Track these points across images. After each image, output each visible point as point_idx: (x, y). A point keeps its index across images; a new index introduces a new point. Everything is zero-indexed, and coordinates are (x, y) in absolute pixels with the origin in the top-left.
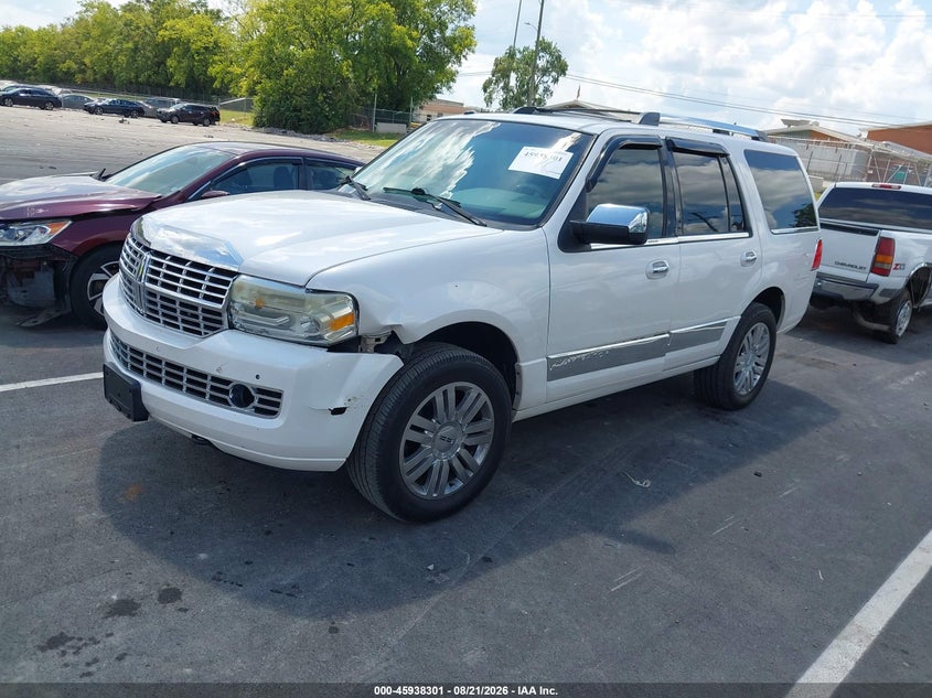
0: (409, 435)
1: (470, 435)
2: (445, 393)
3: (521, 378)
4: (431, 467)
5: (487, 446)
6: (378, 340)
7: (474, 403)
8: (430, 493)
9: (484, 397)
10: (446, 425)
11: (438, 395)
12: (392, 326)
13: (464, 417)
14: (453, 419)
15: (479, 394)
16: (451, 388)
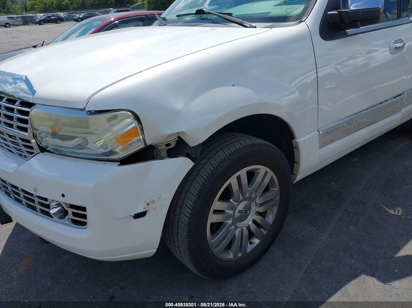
0: (213, 218)
1: (261, 205)
2: (239, 178)
3: (298, 151)
4: (234, 236)
5: (275, 209)
6: (168, 145)
7: (263, 180)
8: (236, 255)
9: (271, 174)
10: (242, 201)
11: (233, 181)
12: (178, 133)
13: (256, 192)
14: (247, 195)
15: (266, 172)
16: (243, 173)
